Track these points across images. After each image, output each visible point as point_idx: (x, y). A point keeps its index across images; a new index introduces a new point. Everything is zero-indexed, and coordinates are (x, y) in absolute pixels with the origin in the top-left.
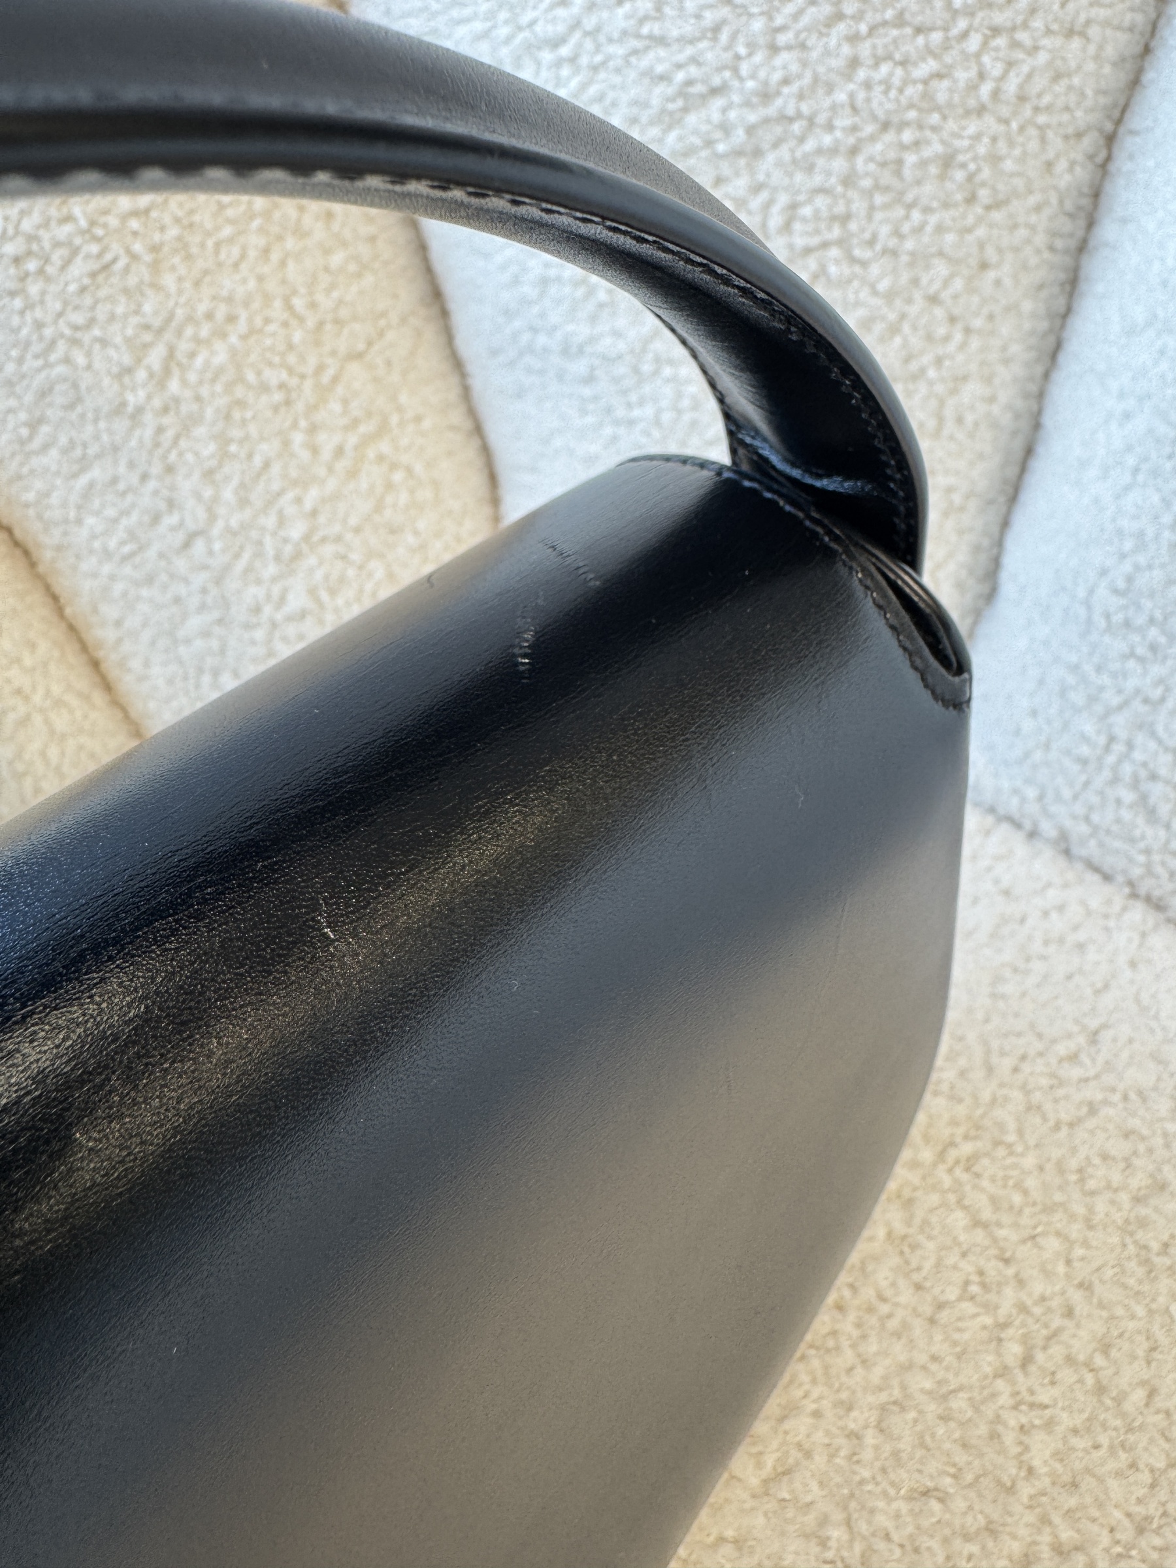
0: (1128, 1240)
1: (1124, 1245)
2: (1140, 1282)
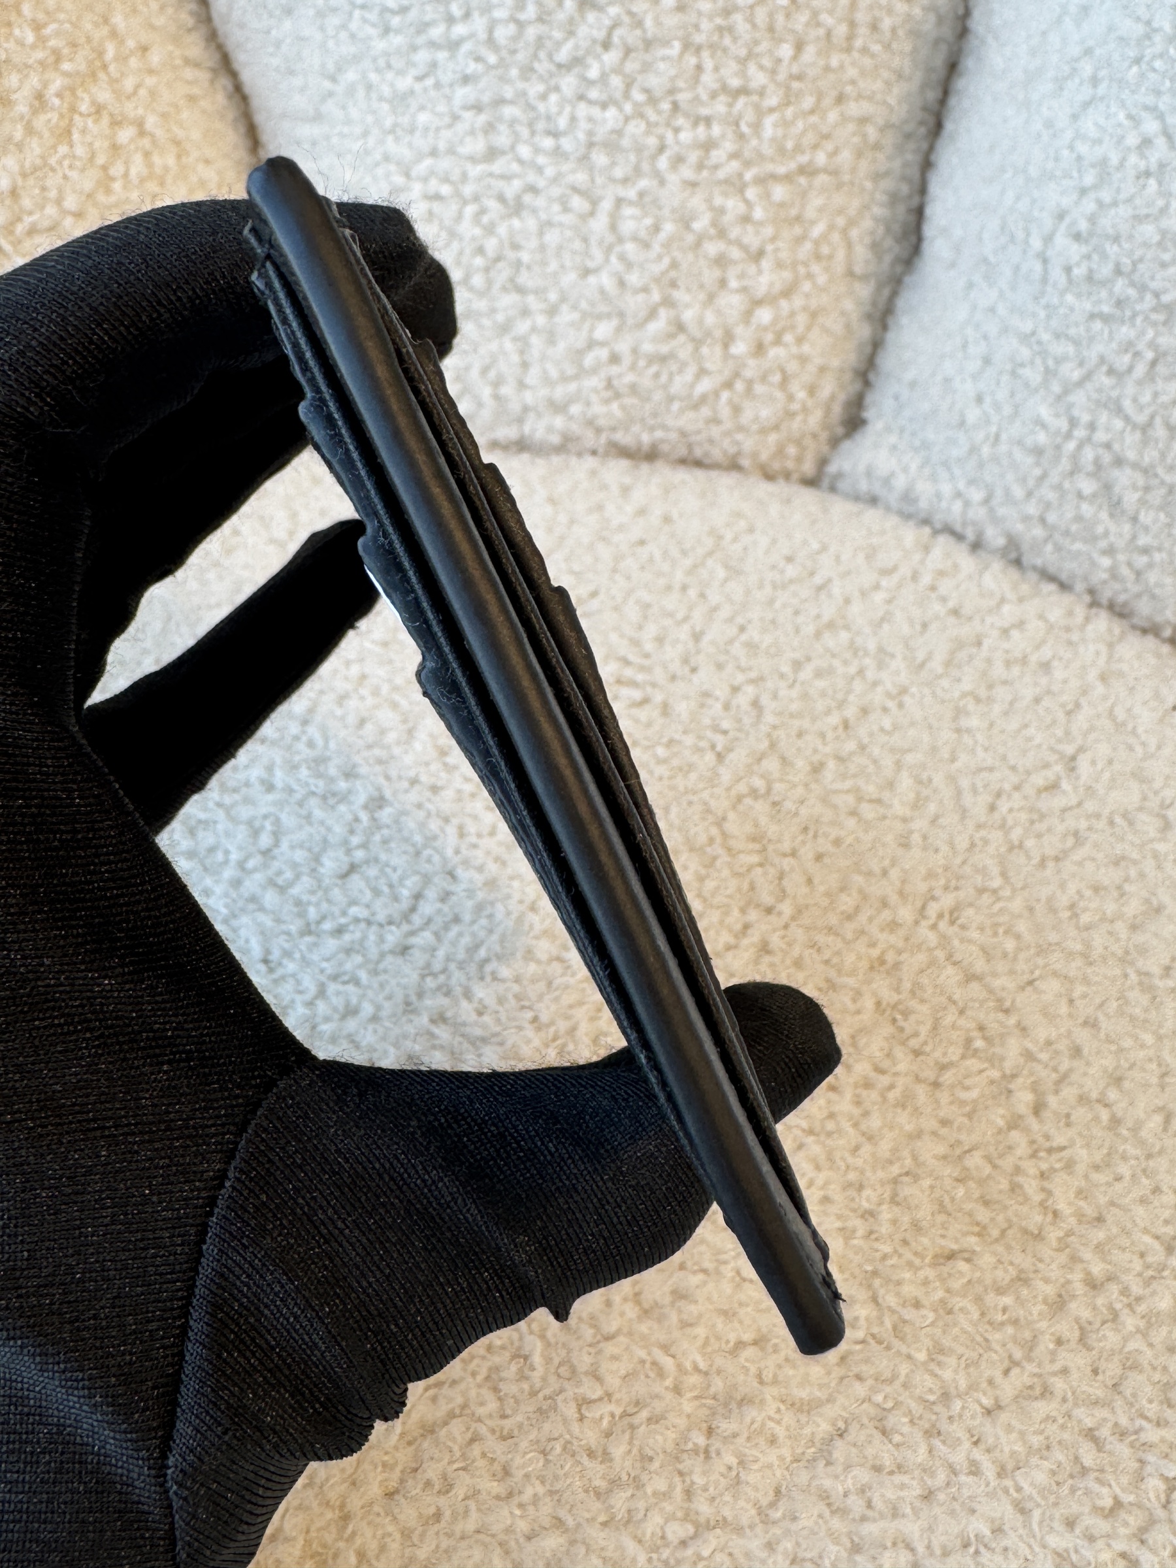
0: (1130, 971)
1: (1126, 976)
2: (1146, 1010)
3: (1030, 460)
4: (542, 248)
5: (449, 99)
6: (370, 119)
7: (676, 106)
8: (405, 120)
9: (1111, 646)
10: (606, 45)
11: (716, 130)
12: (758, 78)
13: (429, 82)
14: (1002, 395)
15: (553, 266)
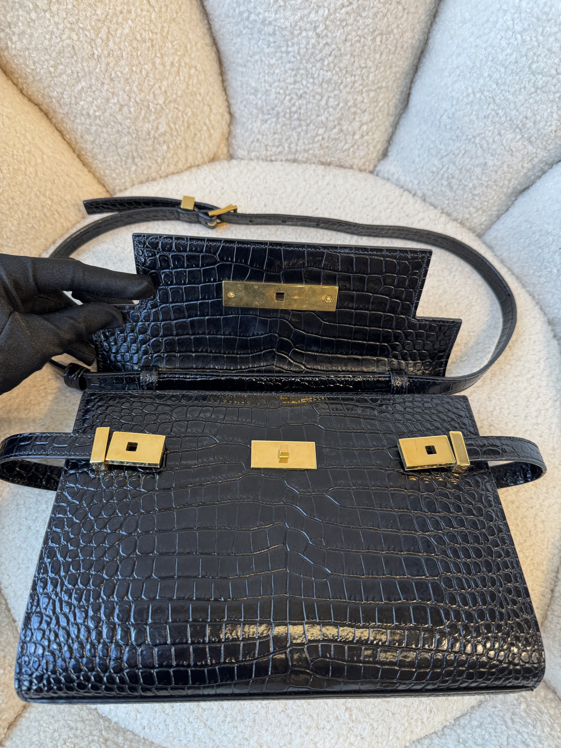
3: (431, 175)
4: (307, 108)
5: (285, 67)
6: (261, 70)
7: (347, 71)
8: (272, 71)
9: (445, 225)
10: (330, 55)
11: (357, 78)
12: (370, 64)
13: (280, 62)
14: (425, 156)
15: (309, 113)
